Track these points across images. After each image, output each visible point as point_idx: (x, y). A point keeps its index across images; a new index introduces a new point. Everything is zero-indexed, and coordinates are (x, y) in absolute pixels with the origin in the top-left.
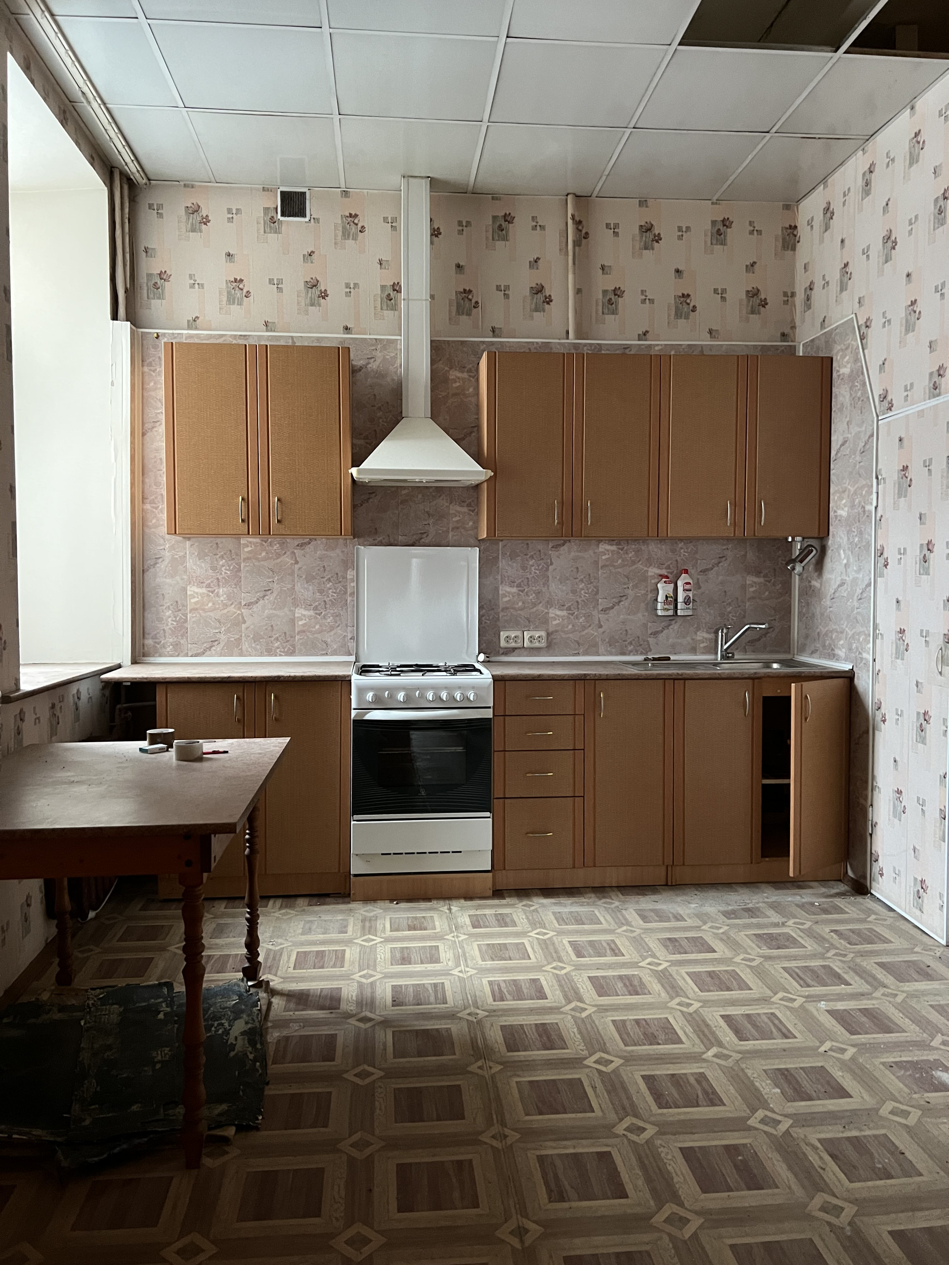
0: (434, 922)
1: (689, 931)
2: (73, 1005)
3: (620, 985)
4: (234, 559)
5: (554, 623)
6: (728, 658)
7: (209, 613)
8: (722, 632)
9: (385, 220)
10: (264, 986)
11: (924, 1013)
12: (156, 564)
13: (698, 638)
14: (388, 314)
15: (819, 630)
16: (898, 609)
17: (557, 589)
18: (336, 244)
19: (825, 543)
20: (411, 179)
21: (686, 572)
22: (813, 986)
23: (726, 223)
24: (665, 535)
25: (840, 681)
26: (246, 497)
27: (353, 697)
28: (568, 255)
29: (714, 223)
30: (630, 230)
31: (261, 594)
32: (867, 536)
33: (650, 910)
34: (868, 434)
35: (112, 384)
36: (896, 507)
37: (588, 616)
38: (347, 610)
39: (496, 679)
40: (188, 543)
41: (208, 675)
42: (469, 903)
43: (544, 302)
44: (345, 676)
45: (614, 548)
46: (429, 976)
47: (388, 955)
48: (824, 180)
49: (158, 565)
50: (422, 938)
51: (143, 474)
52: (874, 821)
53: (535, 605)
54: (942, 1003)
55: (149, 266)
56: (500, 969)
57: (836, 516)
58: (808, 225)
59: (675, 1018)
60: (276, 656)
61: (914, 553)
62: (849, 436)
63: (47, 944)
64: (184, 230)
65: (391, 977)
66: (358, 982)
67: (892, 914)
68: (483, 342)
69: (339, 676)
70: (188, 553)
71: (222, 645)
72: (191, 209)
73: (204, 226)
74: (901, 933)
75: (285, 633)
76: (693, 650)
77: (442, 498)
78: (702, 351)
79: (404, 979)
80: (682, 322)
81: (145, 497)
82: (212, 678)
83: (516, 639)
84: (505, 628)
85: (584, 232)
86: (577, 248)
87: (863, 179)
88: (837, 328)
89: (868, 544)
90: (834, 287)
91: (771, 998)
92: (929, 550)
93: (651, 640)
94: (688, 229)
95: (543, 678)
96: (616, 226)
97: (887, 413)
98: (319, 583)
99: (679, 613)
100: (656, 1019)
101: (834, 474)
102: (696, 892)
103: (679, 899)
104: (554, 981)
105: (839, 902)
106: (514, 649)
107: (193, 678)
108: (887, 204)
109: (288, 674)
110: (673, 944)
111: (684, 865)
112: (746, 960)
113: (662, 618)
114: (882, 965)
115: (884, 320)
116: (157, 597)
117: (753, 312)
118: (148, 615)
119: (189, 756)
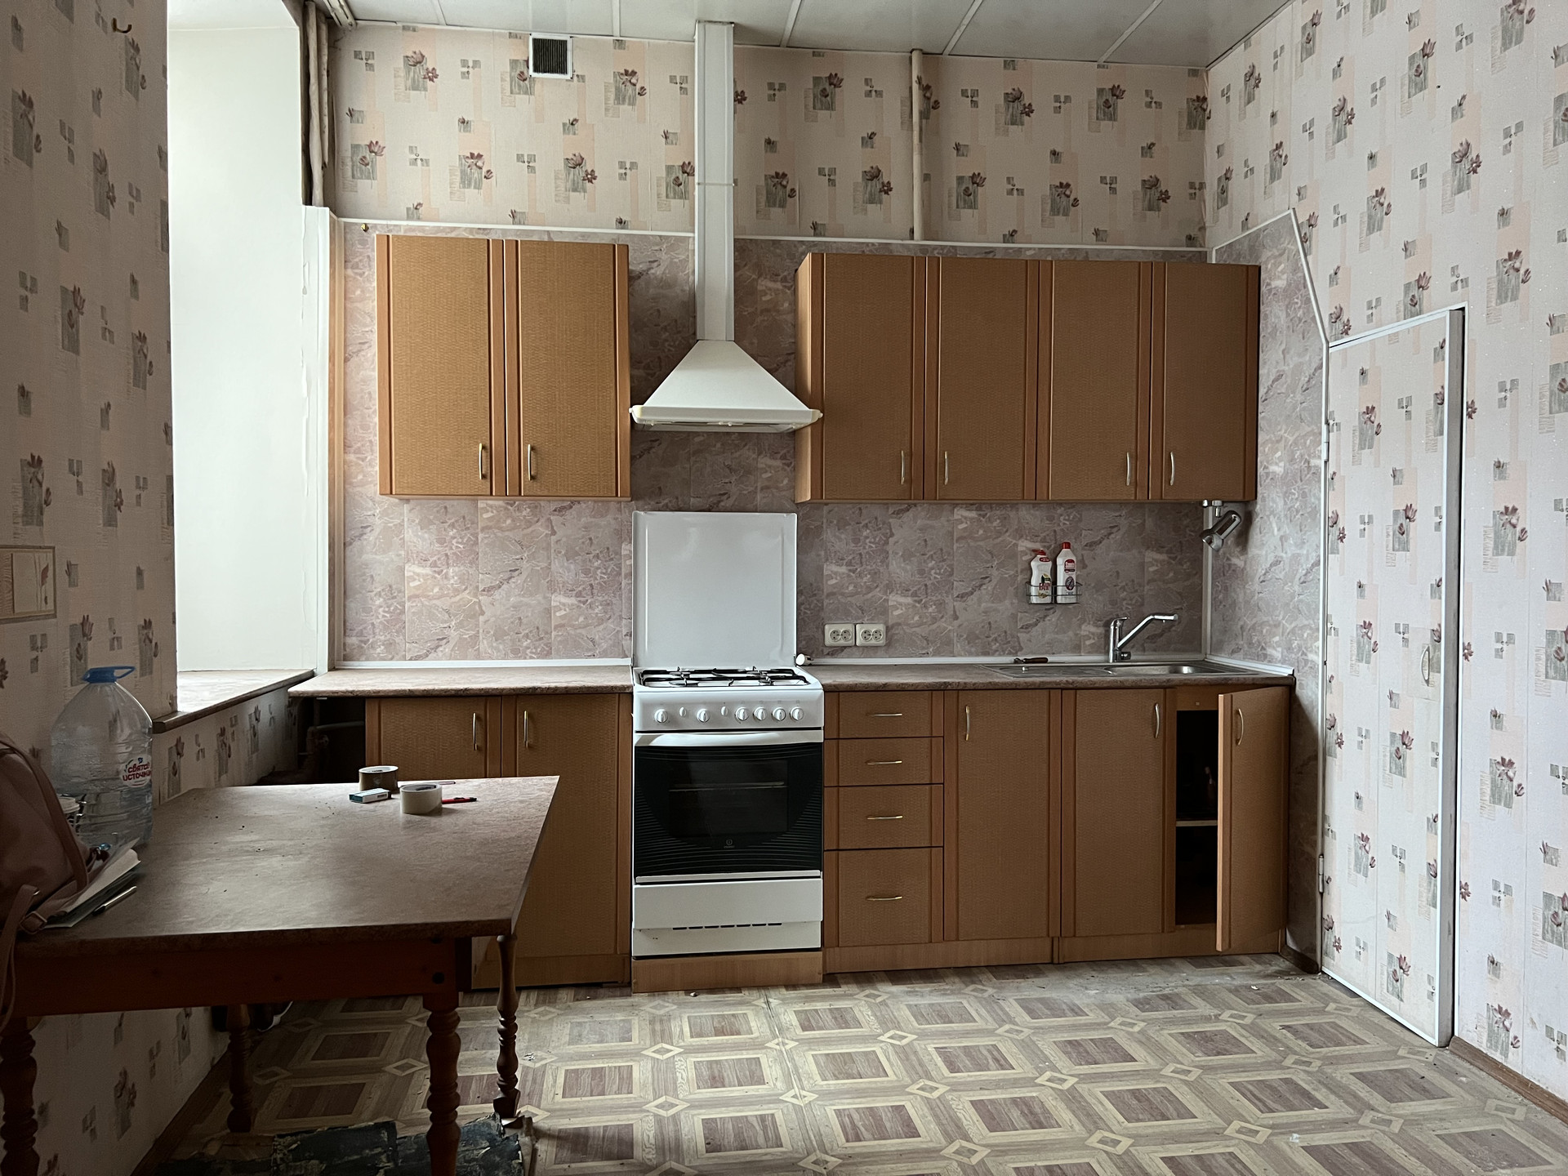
0: (748, 1022)
1: (1094, 1029)
2: (253, 1160)
3: (1015, 1114)
4: (468, 528)
5: (896, 613)
6: (1123, 659)
7: (434, 602)
8: (1115, 625)
9: (673, 79)
10: (525, 1126)
11: (1432, 1146)
12: (362, 535)
13: (1083, 633)
14: (676, 203)
15: (1241, 623)
16: (1361, 595)
17: (899, 569)
18: (607, 110)
19: (1250, 508)
20: (708, 26)
21: (1068, 546)
22: (1278, 1111)
23: (1117, 92)
24: (1045, 497)
25: (1279, 690)
26: (488, 445)
27: (636, 715)
28: (912, 130)
29: (1100, 91)
30: (993, 98)
31: (507, 575)
32: (1313, 500)
33: (1036, 999)
34: (1314, 365)
35: (305, 292)
36: (1356, 461)
37: (941, 605)
38: (620, 596)
39: (828, 690)
40: (406, 507)
41: (436, 688)
42: (792, 993)
43: (881, 191)
44: (624, 688)
45: (973, 514)
46: (752, 1104)
47: (692, 1074)
48: (1246, 38)
49: (365, 537)
50: (736, 1047)
51: (345, 415)
52: (1327, 875)
53: (869, 589)
54: (1453, 1131)
55: (355, 135)
56: (847, 1092)
57: (1268, 474)
58: (1223, 96)
59: (1099, 1163)
60: (525, 658)
61: (1385, 524)
62: (1286, 368)
63: (213, 1067)
64: (402, 87)
65: (701, 1107)
66: (655, 1115)
67: (1355, 1001)
68: (802, 242)
69: (616, 687)
70: (406, 519)
71: (451, 645)
72: (411, 60)
73: (429, 83)
74: (1376, 1029)
75: (538, 628)
76: (1077, 649)
77: (747, 447)
78: (1087, 257)
79: (718, 1110)
80: (1059, 219)
81: (348, 444)
82: (442, 690)
83: (844, 635)
84: (831, 622)
85: (932, 100)
86: (924, 121)
87: (1303, 33)
88: (1266, 228)
89: (1315, 510)
90: (1262, 174)
91: (1225, 1129)
92: (1407, 518)
93: (1023, 636)
94: (1068, 99)
95: (890, 688)
96: (975, 93)
97: (1342, 338)
98: (584, 561)
99: (1060, 600)
100: (1074, 1165)
101: (1263, 417)
102: (1094, 973)
103: (1072, 983)
104: (926, 1110)
105: (1282, 984)
106: (843, 648)
107: (416, 691)
108: (1339, 66)
109: (547, 685)
110: (1076, 1050)
111: (1074, 936)
112: (1178, 1073)
113: (1036, 607)
114: (1361, 1077)
115: (1336, 216)
116: (364, 580)
117: (1150, 209)
118: (352, 605)
119: (424, 807)
